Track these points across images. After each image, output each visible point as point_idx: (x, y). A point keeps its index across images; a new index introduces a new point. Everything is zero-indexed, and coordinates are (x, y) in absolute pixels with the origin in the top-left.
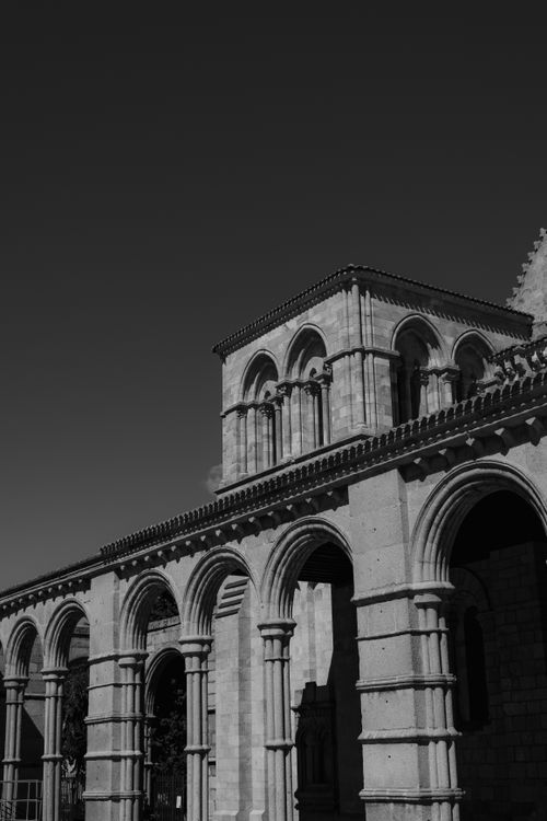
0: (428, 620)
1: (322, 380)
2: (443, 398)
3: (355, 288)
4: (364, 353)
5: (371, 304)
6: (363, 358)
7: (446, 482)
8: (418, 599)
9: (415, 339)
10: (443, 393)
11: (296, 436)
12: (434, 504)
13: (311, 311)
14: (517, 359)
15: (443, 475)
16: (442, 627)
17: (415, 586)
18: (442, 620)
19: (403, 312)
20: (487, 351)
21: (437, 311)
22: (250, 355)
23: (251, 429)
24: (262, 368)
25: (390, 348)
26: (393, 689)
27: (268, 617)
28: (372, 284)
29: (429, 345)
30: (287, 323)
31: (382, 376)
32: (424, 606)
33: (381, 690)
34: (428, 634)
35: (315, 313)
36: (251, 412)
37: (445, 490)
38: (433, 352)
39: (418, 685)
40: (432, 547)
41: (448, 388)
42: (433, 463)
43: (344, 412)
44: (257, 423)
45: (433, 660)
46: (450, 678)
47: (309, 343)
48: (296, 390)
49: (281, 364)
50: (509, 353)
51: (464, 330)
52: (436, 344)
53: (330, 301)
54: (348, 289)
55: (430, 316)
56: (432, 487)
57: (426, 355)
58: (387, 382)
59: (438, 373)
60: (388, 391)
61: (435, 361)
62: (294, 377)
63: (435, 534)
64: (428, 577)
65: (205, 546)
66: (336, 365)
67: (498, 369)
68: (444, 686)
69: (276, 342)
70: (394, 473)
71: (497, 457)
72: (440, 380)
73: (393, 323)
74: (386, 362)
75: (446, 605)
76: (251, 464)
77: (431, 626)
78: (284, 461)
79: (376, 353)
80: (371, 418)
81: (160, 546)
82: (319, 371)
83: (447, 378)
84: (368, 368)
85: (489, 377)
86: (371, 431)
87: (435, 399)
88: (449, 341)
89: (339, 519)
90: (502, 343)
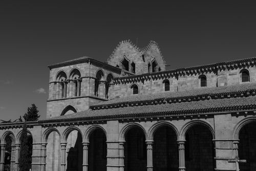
0: (122, 147)
1: (78, 80)
4: (90, 78)
5: (92, 66)
7: (128, 125)
8: (120, 143)
9: (100, 74)
11: (70, 92)
12: (125, 128)
13: (77, 65)
14: (119, 80)
15: (127, 123)
17: (120, 141)
19: (98, 68)
20: (112, 77)
21: (104, 68)
22: (59, 70)
23: (57, 88)
24: (62, 74)
25: (95, 77)
26: (114, 158)
27: (85, 141)
28: (93, 62)
30: (70, 66)
32: (121, 145)
33: (112, 158)
34: (121, 149)
36: (57, 83)
38: (102, 77)
39: (119, 158)
40: (123, 135)
41: (104, 85)
42: (125, 121)
43: (84, 90)
44: (59, 86)
45: (122, 154)
46: (124, 157)
47: (76, 72)
48: (71, 82)
49: (68, 75)
50: (117, 79)
51: (109, 72)
52: (103, 75)
53: (83, 64)
54: (88, 62)
56: (125, 125)
57: (101, 77)
58: (94, 84)
59: (103, 82)
60: (94, 86)
61: (102, 79)
62: (71, 79)
63: (124, 133)
64: (122, 140)
65: (69, 125)
66: (83, 79)
67: (114, 81)
69: (67, 69)
70: (118, 121)
71: (138, 123)
73: (96, 71)
74: (94, 80)
75: (124, 144)
76: (57, 96)
78: (68, 97)
79: (93, 78)
80: (91, 92)
81: (56, 123)
82: (77, 78)
83: (105, 83)
84: (91, 81)
85: (112, 83)
86: (90, 95)
87: (102, 87)
88: (106, 75)
89: (104, 126)
90: (115, 75)
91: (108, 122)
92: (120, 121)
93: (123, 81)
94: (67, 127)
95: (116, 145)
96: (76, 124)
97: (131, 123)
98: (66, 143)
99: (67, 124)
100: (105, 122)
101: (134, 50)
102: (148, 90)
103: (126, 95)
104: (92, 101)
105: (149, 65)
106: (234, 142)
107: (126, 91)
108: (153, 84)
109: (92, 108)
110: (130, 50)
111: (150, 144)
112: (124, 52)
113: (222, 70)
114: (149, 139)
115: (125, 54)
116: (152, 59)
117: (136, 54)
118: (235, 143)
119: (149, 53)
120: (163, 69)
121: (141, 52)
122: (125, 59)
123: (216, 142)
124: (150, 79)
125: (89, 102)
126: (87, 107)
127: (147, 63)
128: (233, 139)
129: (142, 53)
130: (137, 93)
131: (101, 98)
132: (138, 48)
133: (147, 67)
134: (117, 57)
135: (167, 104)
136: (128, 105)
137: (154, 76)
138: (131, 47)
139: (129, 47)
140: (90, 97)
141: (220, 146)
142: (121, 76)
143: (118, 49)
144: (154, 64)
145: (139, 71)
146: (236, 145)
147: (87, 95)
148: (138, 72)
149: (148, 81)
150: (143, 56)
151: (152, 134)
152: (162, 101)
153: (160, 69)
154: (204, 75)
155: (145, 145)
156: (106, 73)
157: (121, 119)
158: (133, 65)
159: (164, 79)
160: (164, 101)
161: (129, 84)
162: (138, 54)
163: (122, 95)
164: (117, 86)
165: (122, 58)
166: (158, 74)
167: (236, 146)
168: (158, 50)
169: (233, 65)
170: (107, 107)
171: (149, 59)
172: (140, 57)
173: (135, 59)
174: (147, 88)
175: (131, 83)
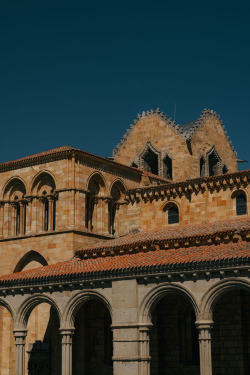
0: (144, 337)
1: (50, 197)
2: (104, 211)
3: (73, 159)
4: (76, 191)
5: (80, 167)
6: (75, 193)
7: (157, 288)
8: (141, 329)
9: (96, 182)
10: (104, 208)
11: (34, 223)
13: (47, 164)
14: (138, 195)
15: (156, 285)
16: (148, 339)
17: (140, 324)
18: (148, 336)
19: (92, 170)
20: (123, 189)
21: (105, 170)
22: (9, 177)
23: (6, 214)
24: (16, 184)
25: (86, 189)
26: (129, 361)
27: (65, 326)
28: (81, 157)
29: (100, 185)
30: (33, 167)
31: (82, 202)
32: (143, 331)
33: (123, 361)
34: (143, 341)
35: (50, 166)
36: (6, 205)
38: (102, 189)
39: (139, 360)
40: (147, 310)
41: (107, 206)
42: (152, 280)
43: (64, 218)
44: (10, 211)
45: (145, 351)
46: (150, 358)
47: (45, 179)
48: (35, 200)
49: (28, 186)
50: (134, 191)
51: (115, 178)
52: (103, 185)
53: (59, 162)
54: (70, 158)
55: (102, 172)
57: (98, 189)
58: (84, 205)
59: (103, 199)
60: (84, 209)
61: (101, 194)
62: (35, 194)
64: (145, 321)
65: (31, 293)
66: (61, 194)
67: (127, 197)
68: (148, 360)
69: (27, 174)
70: (135, 281)
71: (179, 283)
72: (103, 202)
73: (88, 176)
74: (84, 195)
75: (150, 331)
76: (6, 231)
77: (144, 339)
78: (28, 233)
79: (81, 191)
80: (77, 222)
81: (4, 288)
82: (48, 193)
83: (107, 202)
84: (77, 198)
85: (122, 200)
86: (77, 229)
87: (101, 211)
88: (109, 184)
89: (105, 293)
90: (129, 184)
91: (114, 283)
92: (140, 281)
93: (145, 195)
94: (26, 296)
95: (132, 334)
96: (46, 289)
97: (164, 285)
98: (25, 332)
99: (27, 291)
100: (108, 284)
101: (169, 131)
102: (199, 213)
103: (153, 227)
104: (81, 240)
105: (202, 161)
107: (154, 218)
108: (210, 200)
109: (81, 255)
110: (161, 131)
111: (205, 329)
112: (148, 135)
114: (204, 319)
115: (149, 138)
116: (209, 148)
117: (172, 139)
119: (201, 135)
120: (232, 169)
121: (184, 134)
122: (149, 150)
124: (203, 190)
125: (74, 242)
126: (70, 254)
127: (196, 157)
129: (187, 135)
130: (178, 222)
131: (100, 233)
132: (177, 127)
133: (198, 165)
134: (133, 146)
135: (241, 243)
136: (157, 247)
137: (211, 184)
138: (162, 123)
139: (158, 124)
140: (75, 232)
142: (141, 186)
143: (135, 130)
144: (213, 159)
145: (181, 174)
147: (70, 228)
148: (178, 176)
149: (200, 195)
150: (188, 142)
151: (208, 306)
152: (231, 237)
153: (225, 170)
155: (196, 331)
156: (109, 179)
157: (142, 276)
158: (168, 161)
159: (235, 189)
160: (236, 236)
161: (159, 203)
162: (176, 138)
163: (145, 227)
164: (133, 208)
165: (143, 148)
166: (221, 179)
168: (220, 129)
170: (112, 252)
171: (201, 149)
172: (183, 143)
173: (172, 149)
174: (198, 210)
175: (163, 200)
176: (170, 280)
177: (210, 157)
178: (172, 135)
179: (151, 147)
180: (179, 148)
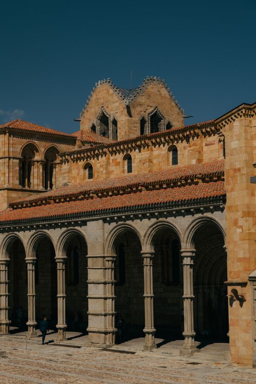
0: (3, 268)
2: (39, 171)
3: (7, 134)
4: (10, 158)
5: (13, 140)
6: (9, 160)
10: (39, 169)
12: (5, 240)
14: (67, 157)
15: (7, 234)
16: (7, 269)
19: (25, 141)
20: (58, 152)
21: (38, 139)
25: (20, 156)
28: (14, 133)
29: (35, 151)
31: (16, 166)
32: (2, 264)
34: (3, 271)
37: (7, 237)
38: (36, 154)
40: (4, 250)
41: (41, 167)
42: (4, 230)
45: (4, 277)
50: (64, 154)
51: (49, 145)
52: (37, 151)
54: (5, 134)
55: (36, 141)
56: (5, 236)
57: (34, 155)
58: (17, 168)
59: (38, 162)
60: (18, 171)
61: (37, 158)
63: (5, 247)
64: (3, 257)
67: (61, 158)
68: (6, 283)
71: (17, 233)
72: (39, 164)
73: (21, 146)
74: (17, 161)
79: (16, 158)
80: (11, 181)
83: (41, 164)
84: (11, 163)
85: (58, 161)
86: (11, 186)
87: (37, 172)
88: (42, 150)
90: (63, 147)
93: (72, 157)
97: (11, 234)
101: (115, 98)
103: (78, 181)
104: (14, 195)
105: (143, 122)
106: (106, 259)
107: (78, 175)
108: (111, 161)
109: (13, 206)
110: (110, 98)
111: (30, 263)
112: (102, 101)
113: (196, 138)
115: (103, 103)
116: (150, 110)
117: (117, 104)
118: (108, 261)
119: (142, 99)
120: (177, 124)
121: (125, 100)
122: (103, 113)
123: (88, 259)
124: (105, 153)
125: (8, 197)
126: (5, 206)
127: (137, 118)
128: (106, 255)
129: (126, 102)
130: (92, 178)
131: (36, 188)
132: (120, 94)
133: (139, 125)
134: (93, 110)
136: (52, 202)
137: (110, 149)
138: (111, 91)
139: (108, 92)
140: (8, 189)
141: (92, 265)
142: (76, 148)
143: (94, 97)
144: (156, 119)
145: (123, 133)
146: (110, 262)
147: (6, 186)
148: (122, 136)
150: (128, 107)
153: (169, 126)
154: (175, 146)
156: (42, 147)
158: (115, 122)
159: (125, 153)
161: (81, 163)
162: (120, 104)
163: (73, 181)
164: (65, 167)
165: (99, 111)
167: (109, 264)
168: (164, 92)
169: (209, 130)
171: (144, 109)
172: (124, 108)
173: (117, 113)
174: (102, 170)
175: (83, 161)
176: (13, 231)
177: (152, 117)
178: (117, 102)
179: (104, 111)
180: (122, 112)
